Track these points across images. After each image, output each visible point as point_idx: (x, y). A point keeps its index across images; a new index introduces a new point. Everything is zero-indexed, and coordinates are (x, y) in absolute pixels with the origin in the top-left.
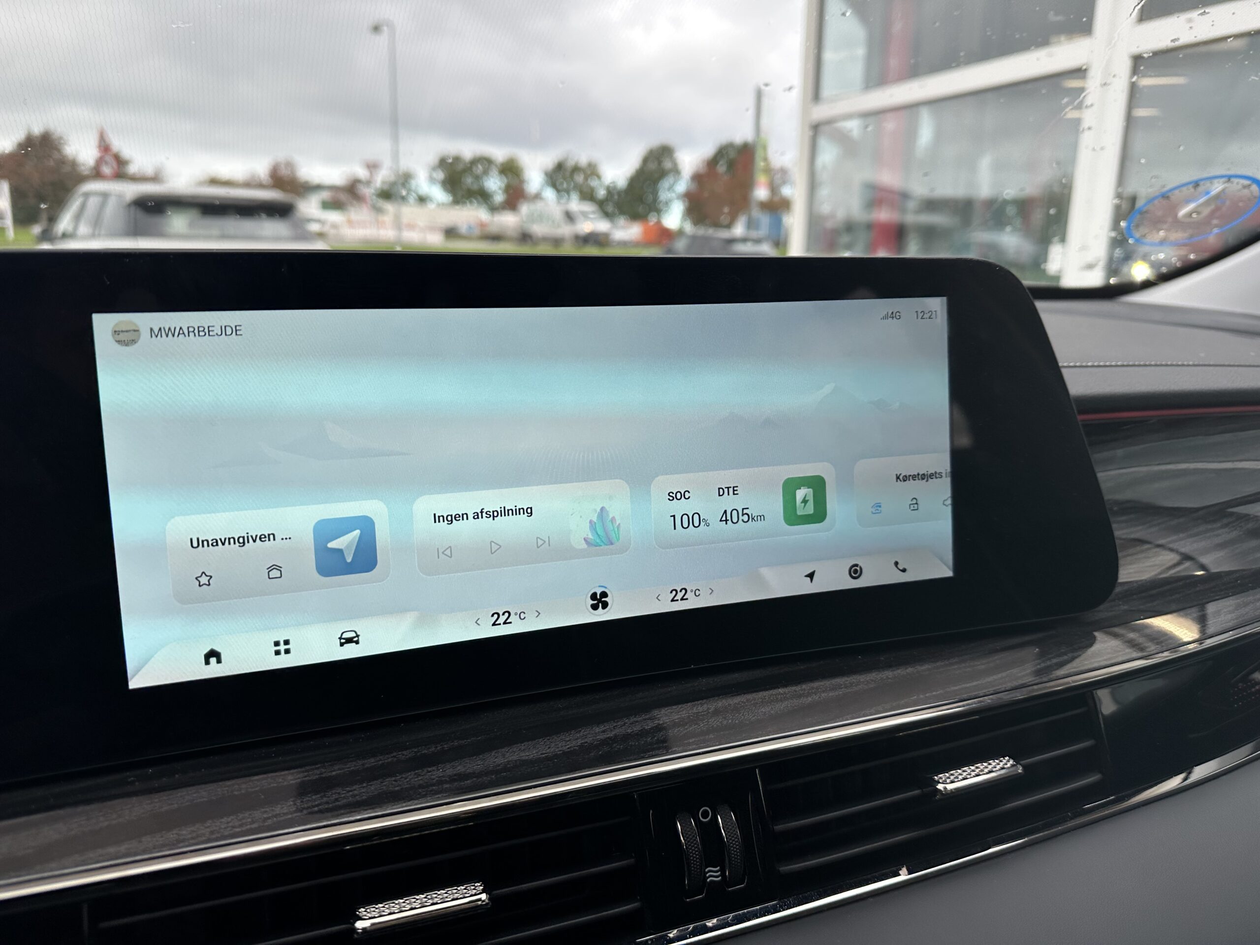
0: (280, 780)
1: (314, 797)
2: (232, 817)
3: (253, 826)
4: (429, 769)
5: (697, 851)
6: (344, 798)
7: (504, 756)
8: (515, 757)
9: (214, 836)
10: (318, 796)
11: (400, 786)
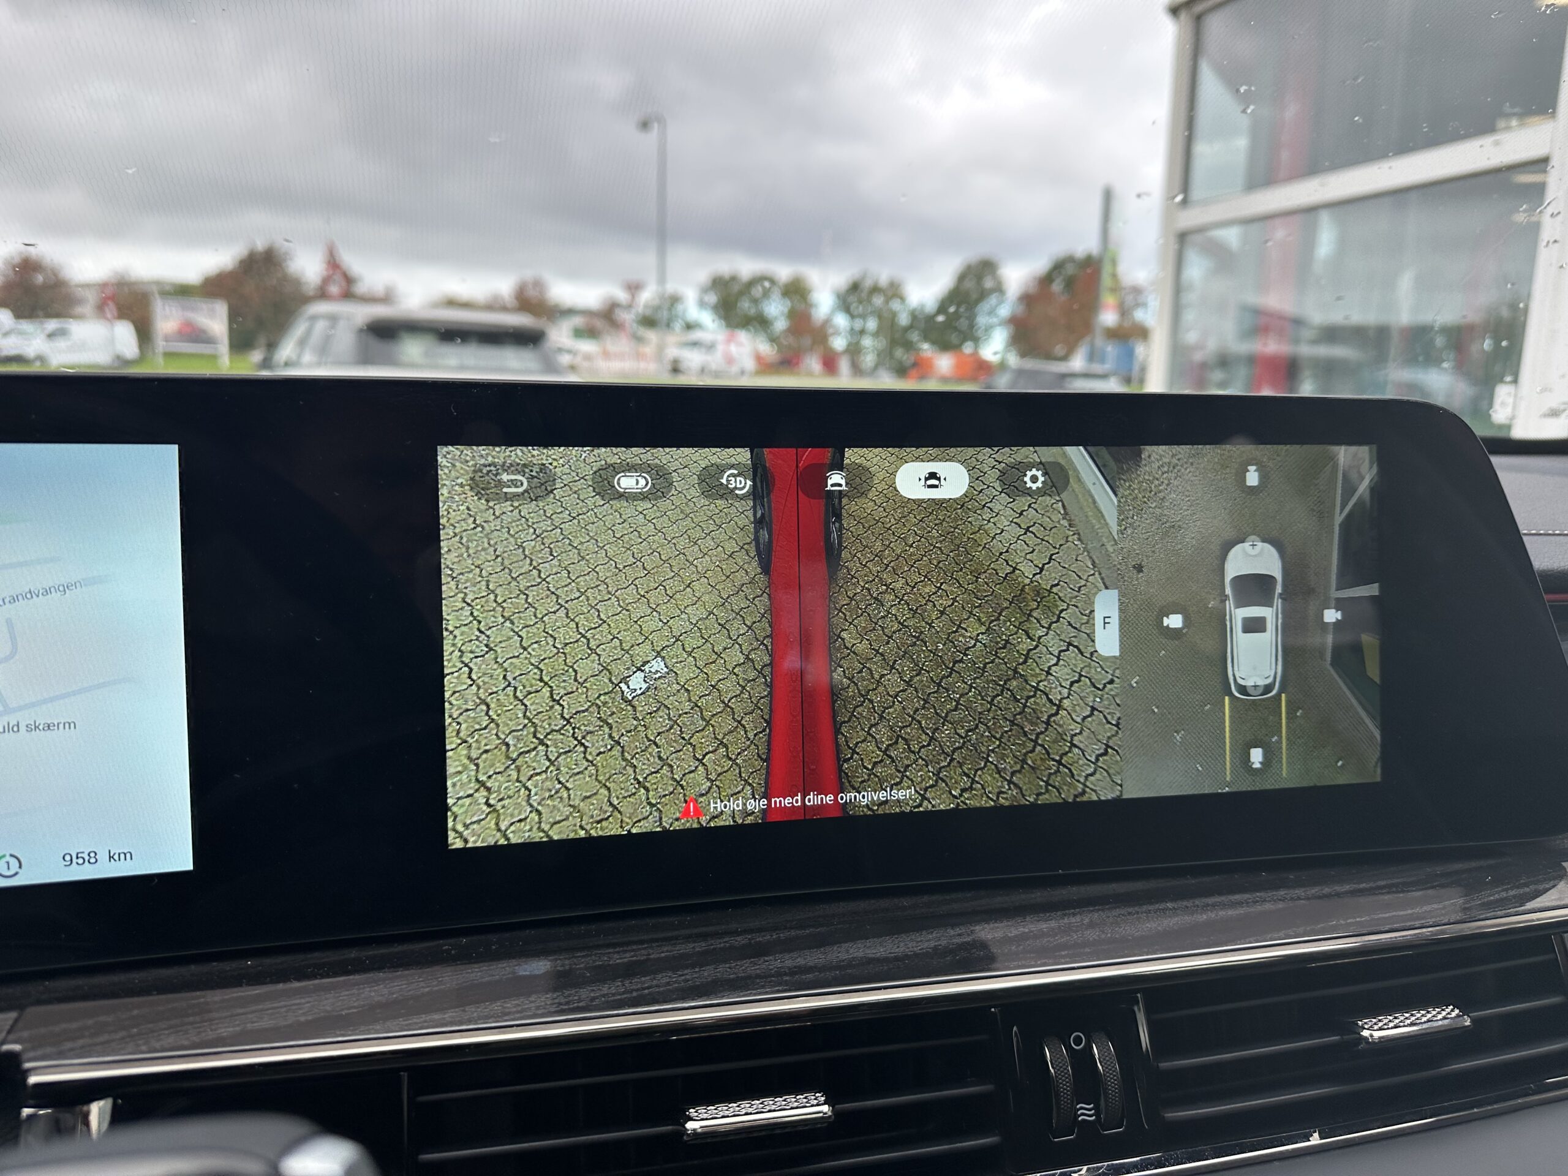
0: (606, 959)
1: (643, 979)
2: (558, 994)
3: (581, 1004)
4: (766, 958)
5: (1067, 1082)
6: (675, 982)
7: (847, 951)
8: (860, 954)
9: (540, 1012)
10: (648, 978)
11: (736, 974)
